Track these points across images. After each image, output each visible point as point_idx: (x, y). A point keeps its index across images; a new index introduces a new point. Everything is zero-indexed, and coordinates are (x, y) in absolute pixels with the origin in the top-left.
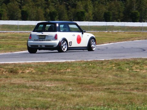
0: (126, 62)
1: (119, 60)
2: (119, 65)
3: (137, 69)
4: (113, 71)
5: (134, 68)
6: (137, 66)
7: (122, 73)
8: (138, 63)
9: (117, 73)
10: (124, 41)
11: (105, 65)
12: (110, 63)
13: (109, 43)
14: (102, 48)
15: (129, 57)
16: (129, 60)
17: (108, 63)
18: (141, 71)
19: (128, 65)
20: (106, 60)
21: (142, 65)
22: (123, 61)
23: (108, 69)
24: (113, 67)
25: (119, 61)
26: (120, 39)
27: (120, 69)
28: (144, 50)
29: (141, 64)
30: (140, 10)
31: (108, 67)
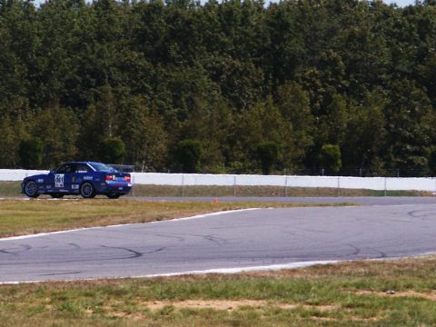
0: (85, 289)
1: (63, 282)
2: (64, 299)
3: (115, 310)
4: (46, 316)
5: (107, 308)
6: (117, 302)
7: (71, 323)
8: (119, 294)
9: (56, 322)
10: (78, 227)
11: (22, 299)
12: (38, 291)
13: (35, 233)
14: (15, 246)
15: (95, 274)
16: (94, 285)
17: (31, 292)
18: (130, 316)
19: (90, 298)
20: (24, 284)
21: (130, 298)
22: (75, 286)
23: (30, 310)
24: (44, 304)
25: (64, 288)
26: (65, 220)
27: (65, 310)
28: (138, 255)
29: (129, 295)
30: (127, 136)
31: (31, 305)
